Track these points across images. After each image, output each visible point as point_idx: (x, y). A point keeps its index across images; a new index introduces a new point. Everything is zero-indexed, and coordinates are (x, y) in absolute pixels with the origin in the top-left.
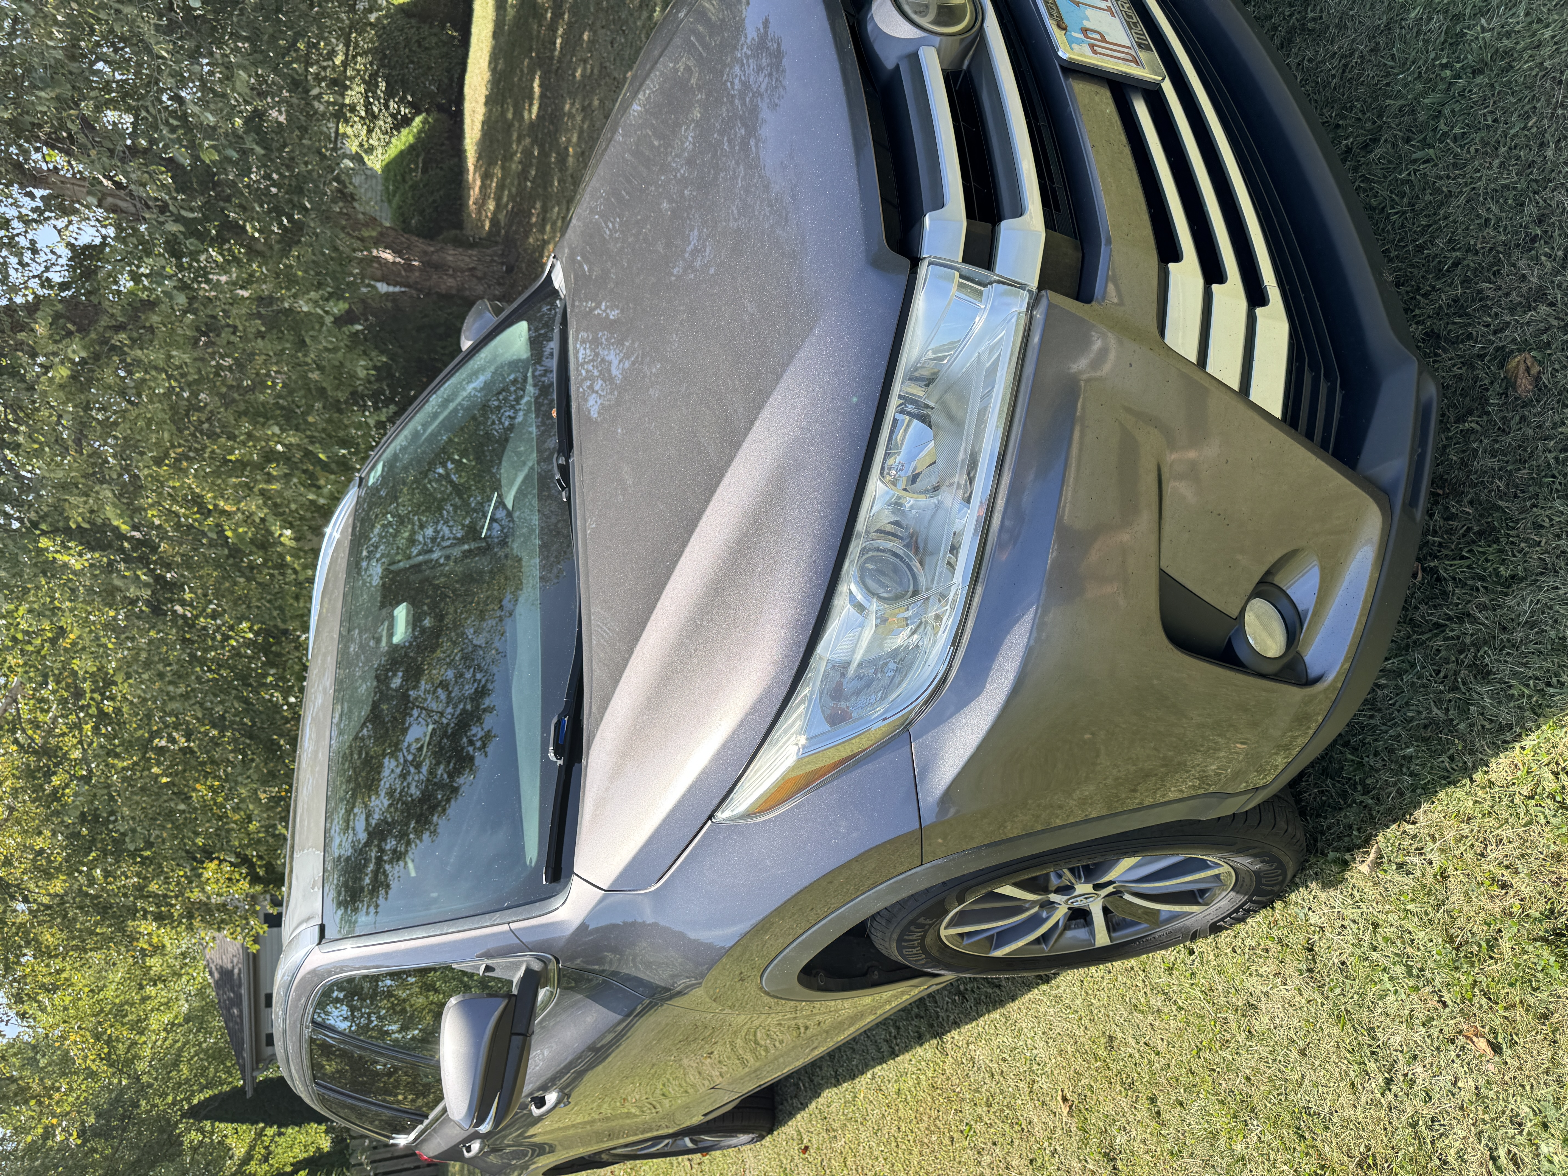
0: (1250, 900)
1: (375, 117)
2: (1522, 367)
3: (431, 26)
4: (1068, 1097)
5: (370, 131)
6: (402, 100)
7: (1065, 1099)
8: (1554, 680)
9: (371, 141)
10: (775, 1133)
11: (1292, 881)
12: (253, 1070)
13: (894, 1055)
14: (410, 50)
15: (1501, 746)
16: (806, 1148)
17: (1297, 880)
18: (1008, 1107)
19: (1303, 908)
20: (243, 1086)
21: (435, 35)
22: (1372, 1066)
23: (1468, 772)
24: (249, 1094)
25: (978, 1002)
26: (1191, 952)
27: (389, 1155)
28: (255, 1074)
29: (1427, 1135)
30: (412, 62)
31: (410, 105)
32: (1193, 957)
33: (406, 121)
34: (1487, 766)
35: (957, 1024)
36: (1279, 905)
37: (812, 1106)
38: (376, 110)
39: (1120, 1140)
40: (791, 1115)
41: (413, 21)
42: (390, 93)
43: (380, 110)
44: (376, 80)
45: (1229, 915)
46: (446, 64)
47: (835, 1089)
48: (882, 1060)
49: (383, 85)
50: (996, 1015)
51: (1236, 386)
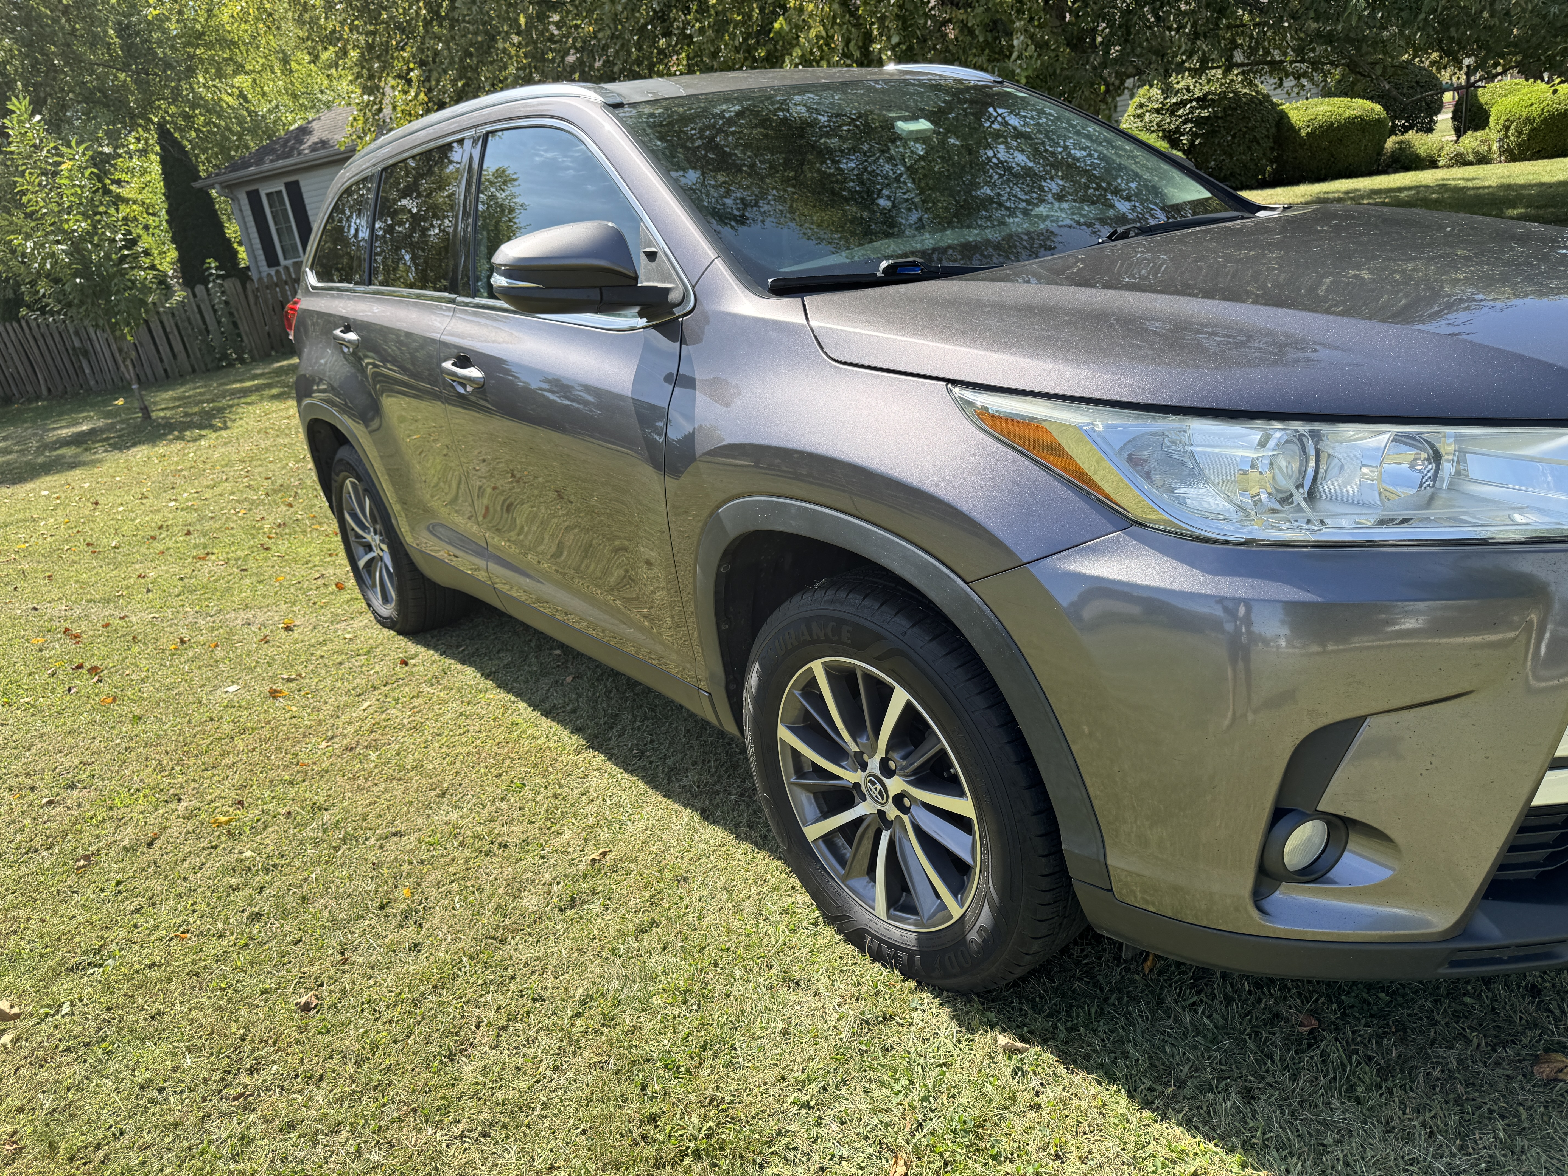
0: (911, 953)
1: (1172, 113)
2: (1561, 1065)
3: (1272, 149)
4: (607, 857)
5: (1158, 111)
6: (1195, 135)
7: (604, 854)
8: (1285, 1153)
9: (1148, 114)
10: (401, 637)
11: (941, 990)
12: (220, 183)
13: (546, 714)
14: (1246, 133)
15: (1188, 1124)
16: (406, 664)
17: (945, 994)
18: (562, 813)
19: (921, 1004)
20: (200, 177)
21: (1264, 154)
22: (814, 1088)
23: (1146, 1104)
24: (195, 185)
25: (644, 768)
26: (815, 924)
27: (168, 330)
28: (217, 186)
29: (779, 1145)
30: (1234, 137)
31: (1192, 143)
32: (811, 927)
33: (1174, 143)
34: (1162, 1121)
35: (611, 757)
36: (912, 984)
37: (449, 661)
38: (1180, 112)
39: (596, 906)
40: (428, 646)
41: (1273, 130)
42: (1200, 122)
43: (1180, 117)
44: (1210, 106)
45: (882, 941)
46: (1238, 171)
47: (479, 675)
48: (535, 706)
49: (1205, 113)
50: (641, 785)
51: (1559, 753)
